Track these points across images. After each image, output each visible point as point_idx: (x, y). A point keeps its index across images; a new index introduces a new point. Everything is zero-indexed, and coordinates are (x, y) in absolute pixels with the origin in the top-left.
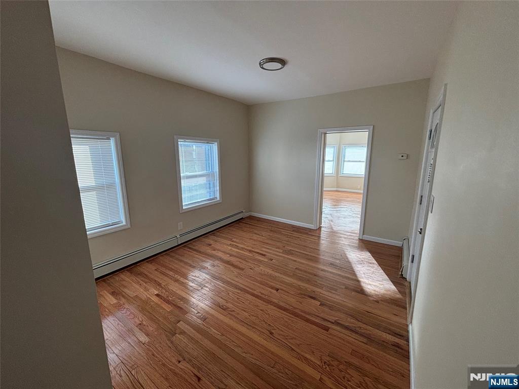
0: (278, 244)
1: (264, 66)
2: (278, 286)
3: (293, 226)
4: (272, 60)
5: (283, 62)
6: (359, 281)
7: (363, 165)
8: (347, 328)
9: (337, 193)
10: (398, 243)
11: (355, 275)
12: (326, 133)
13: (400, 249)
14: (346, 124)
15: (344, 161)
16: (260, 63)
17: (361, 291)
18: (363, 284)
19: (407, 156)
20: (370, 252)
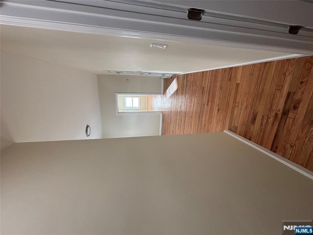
0: (169, 126)
1: (89, 134)
2: (181, 120)
3: (162, 123)
4: (87, 131)
5: (88, 127)
6: (175, 92)
7: (134, 98)
8: (186, 91)
9: (148, 109)
10: (163, 80)
11: (173, 94)
12: (118, 112)
13: (165, 79)
14: (114, 102)
15: (132, 107)
16: (88, 136)
17: (177, 90)
18: (175, 90)
19: (127, 80)
20: (167, 90)
